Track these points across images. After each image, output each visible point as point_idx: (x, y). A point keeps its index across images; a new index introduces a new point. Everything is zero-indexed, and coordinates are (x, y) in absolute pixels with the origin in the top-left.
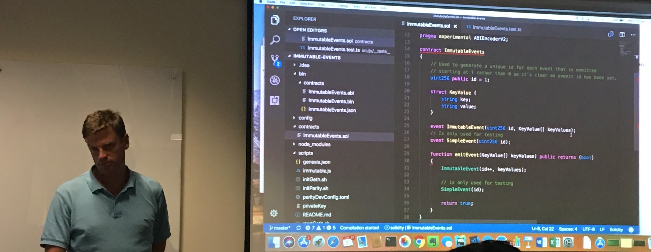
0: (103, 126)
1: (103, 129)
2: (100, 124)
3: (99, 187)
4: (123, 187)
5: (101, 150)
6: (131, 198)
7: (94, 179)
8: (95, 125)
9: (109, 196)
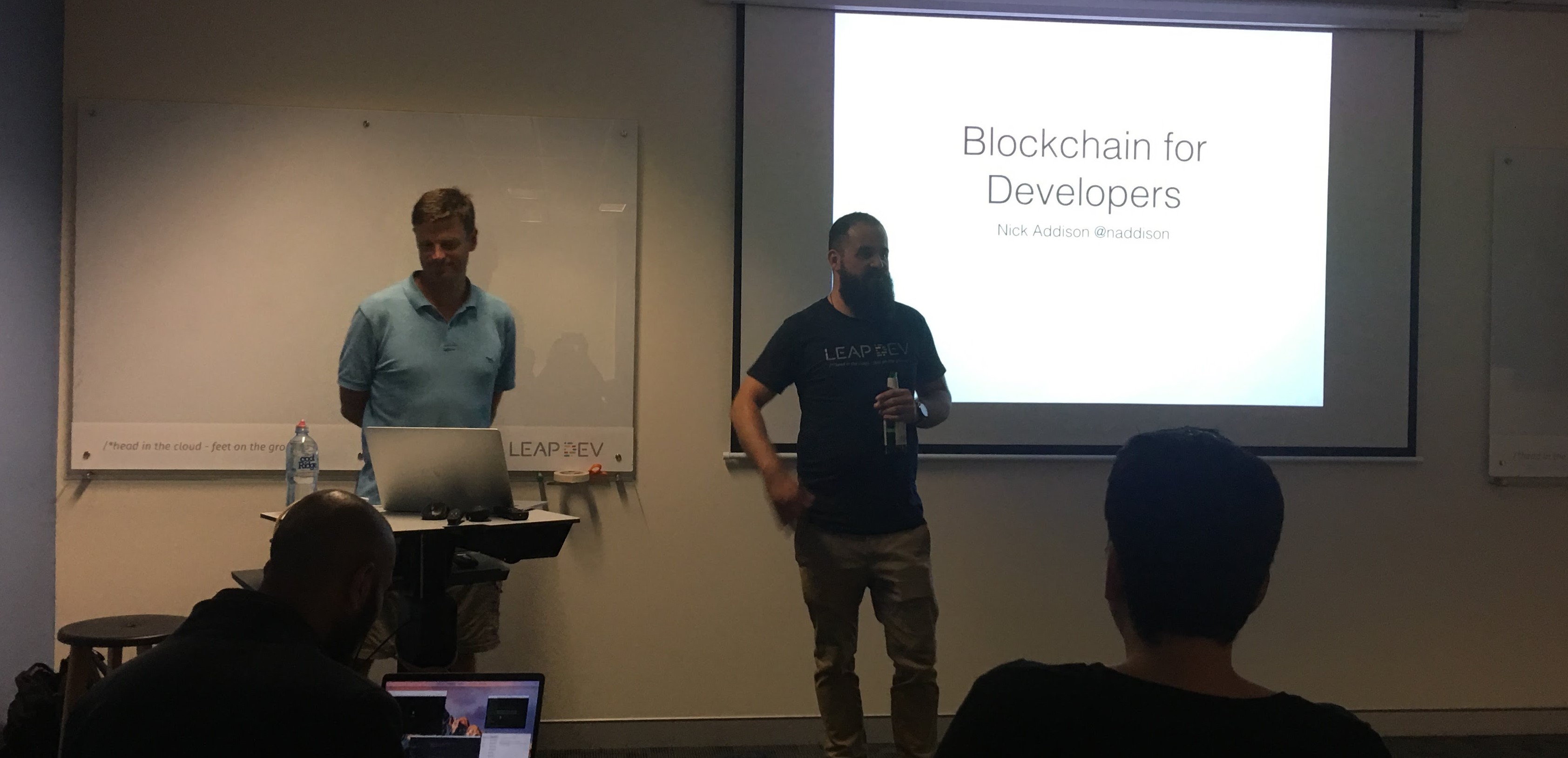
0: (447, 213)
1: (446, 217)
2: (444, 210)
3: (424, 302)
4: (461, 306)
5: (438, 247)
6: (471, 323)
7: (417, 290)
8: (437, 210)
9: (438, 318)
